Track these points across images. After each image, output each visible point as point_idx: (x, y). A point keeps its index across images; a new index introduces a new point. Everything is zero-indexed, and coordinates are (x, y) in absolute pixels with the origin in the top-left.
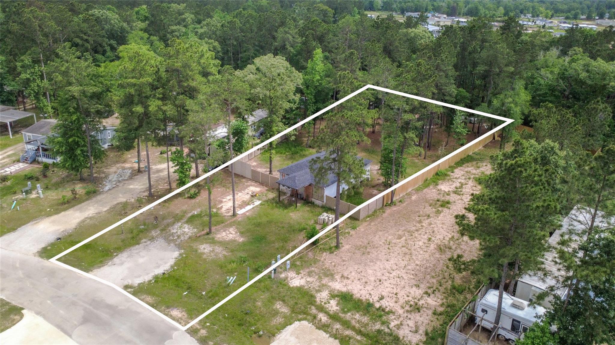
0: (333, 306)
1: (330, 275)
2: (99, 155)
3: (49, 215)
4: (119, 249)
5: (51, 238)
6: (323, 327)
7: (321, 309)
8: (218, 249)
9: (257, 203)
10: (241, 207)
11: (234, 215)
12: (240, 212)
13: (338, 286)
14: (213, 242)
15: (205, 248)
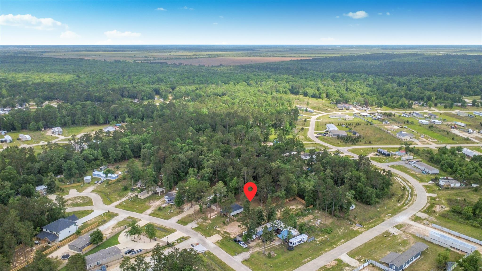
0: (223, 233)
1: (224, 229)
2: (184, 203)
3: (176, 216)
4: (189, 223)
5: (177, 220)
6: (220, 235)
7: (221, 233)
8: (206, 224)
9: (216, 216)
10: (212, 216)
11: (211, 218)
12: (212, 217)
13: (225, 230)
14: (206, 223)
15: (204, 224)
